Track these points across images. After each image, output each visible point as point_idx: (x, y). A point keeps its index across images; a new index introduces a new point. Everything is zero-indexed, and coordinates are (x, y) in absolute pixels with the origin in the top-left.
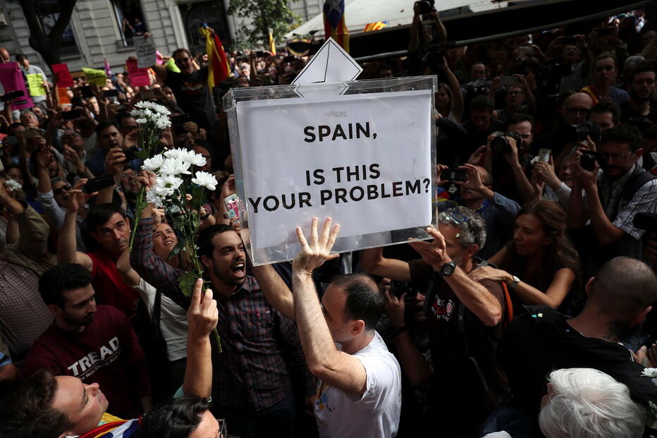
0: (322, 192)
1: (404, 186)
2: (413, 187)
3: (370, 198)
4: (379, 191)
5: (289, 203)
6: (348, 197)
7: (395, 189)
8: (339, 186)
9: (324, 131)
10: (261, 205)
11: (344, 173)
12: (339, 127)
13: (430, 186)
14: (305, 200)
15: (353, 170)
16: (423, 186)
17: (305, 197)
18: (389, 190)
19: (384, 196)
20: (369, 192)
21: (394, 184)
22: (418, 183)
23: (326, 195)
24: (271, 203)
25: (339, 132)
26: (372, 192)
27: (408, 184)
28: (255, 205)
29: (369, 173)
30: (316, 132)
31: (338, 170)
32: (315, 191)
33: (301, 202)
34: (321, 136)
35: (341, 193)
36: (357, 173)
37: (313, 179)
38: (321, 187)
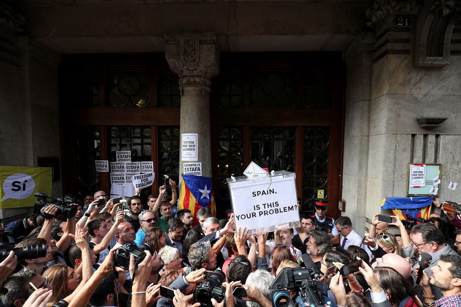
0: (260, 212)
1: (287, 208)
2: (291, 208)
3: (276, 213)
4: (279, 210)
5: (249, 216)
6: (268, 213)
7: (284, 210)
8: (265, 210)
9: (259, 193)
10: (240, 217)
11: (266, 206)
12: (264, 191)
13: (297, 208)
14: (254, 215)
15: (269, 204)
16: (294, 208)
17: (254, 214)
18: (282, 210)
19: (281, 212)
20: (276, 211)
21: (284, 208)
22: (292, 207)
23: (261, 213)
24: (243, 217)
25: (264, 193)
26: (277, 211)
27: (289, 207)
28: (238, 218)
29: (275, 205)
30: (256, 193)
31: (264, 205)
32: (257, 212)
33: (253, 216)
34: (258, 194)
35: (266, 212)
36: (271, 205)
37: (256, 208)
38: (260, 210)
